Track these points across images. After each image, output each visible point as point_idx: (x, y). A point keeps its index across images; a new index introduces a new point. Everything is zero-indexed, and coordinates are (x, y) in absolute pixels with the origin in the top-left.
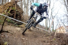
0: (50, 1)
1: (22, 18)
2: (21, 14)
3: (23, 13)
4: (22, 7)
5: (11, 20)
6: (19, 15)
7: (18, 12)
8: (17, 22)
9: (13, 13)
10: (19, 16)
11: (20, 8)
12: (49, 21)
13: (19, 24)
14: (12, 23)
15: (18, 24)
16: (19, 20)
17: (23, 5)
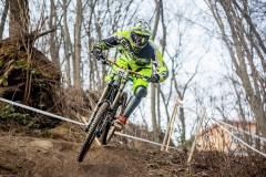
0: (164, 28)
1: (57, 98)
2: (54, 83)
3: (58, 79)
4: (57, 56)
5: (13, 110)
6: (44, 91)
7: (39, 76)
8: (35, 119)
9: (20, 81)
10: (43, 95)
11: (46, 62)
12: (166, 106)
13: (46, 125)
14: (19, 121)
15: (43, 126)
16: (44, 109)
17: (59, 47)
